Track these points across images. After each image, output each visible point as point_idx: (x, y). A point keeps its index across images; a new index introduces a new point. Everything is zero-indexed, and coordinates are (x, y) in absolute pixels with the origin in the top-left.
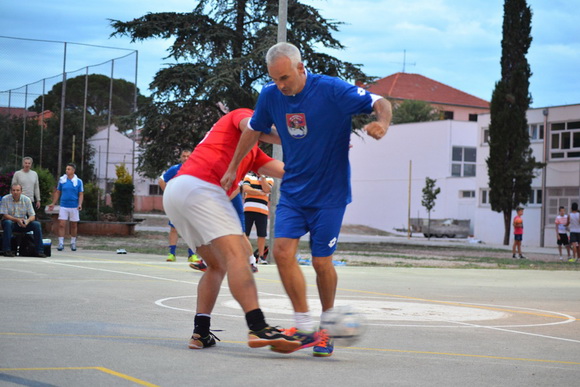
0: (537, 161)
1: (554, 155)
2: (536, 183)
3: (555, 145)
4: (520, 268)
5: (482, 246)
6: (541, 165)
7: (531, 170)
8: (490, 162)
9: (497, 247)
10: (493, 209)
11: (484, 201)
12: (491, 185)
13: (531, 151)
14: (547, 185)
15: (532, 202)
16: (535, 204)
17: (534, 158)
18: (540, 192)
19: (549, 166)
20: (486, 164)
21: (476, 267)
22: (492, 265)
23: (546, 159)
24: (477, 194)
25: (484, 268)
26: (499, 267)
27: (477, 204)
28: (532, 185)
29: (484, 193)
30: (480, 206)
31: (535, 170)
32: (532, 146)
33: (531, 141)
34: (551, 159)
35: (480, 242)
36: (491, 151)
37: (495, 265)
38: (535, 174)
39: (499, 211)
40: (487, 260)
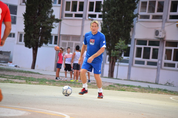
0: (56, 17)
1: (67, 15)
2: (54, 32)
3: (67, 9)
4: (39, 84)
5: (17, 69)
6: (58, 21)
7: (51, 23)
8: (26, 16)
9: (27, 70)
10: (26, 46)
11: (20, 40)
12: (25, 30)
13: (52, 11)
14: (61, 34)
15: (51, 43)
16: (53, 45)
17: (54, 16)
18: (56, 37)
19: (63, 22)
20: (23, 16)
21: (11, 82)
22: (22, 81)
23: (62, 17)
24: (16, 35)
25: (17, 83)
26: (27, 83)
27: (16, 42)
28: (52, 33)
29: (21, 35)
30: (17, 44)
31: (54, 23)
32: (53, 8)
33: (53, 5)
34: (64, 17)
35: (16, 66)
36: (27, 8)
37: (24, 81)
38: (54, 26)
39: (30, 48)
40: (20, 78)
